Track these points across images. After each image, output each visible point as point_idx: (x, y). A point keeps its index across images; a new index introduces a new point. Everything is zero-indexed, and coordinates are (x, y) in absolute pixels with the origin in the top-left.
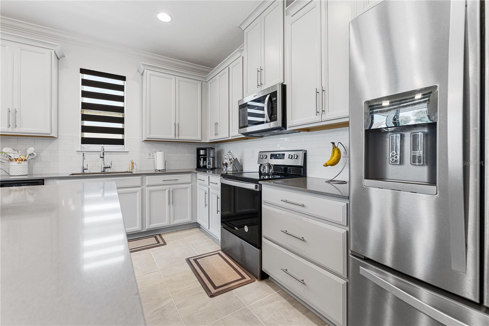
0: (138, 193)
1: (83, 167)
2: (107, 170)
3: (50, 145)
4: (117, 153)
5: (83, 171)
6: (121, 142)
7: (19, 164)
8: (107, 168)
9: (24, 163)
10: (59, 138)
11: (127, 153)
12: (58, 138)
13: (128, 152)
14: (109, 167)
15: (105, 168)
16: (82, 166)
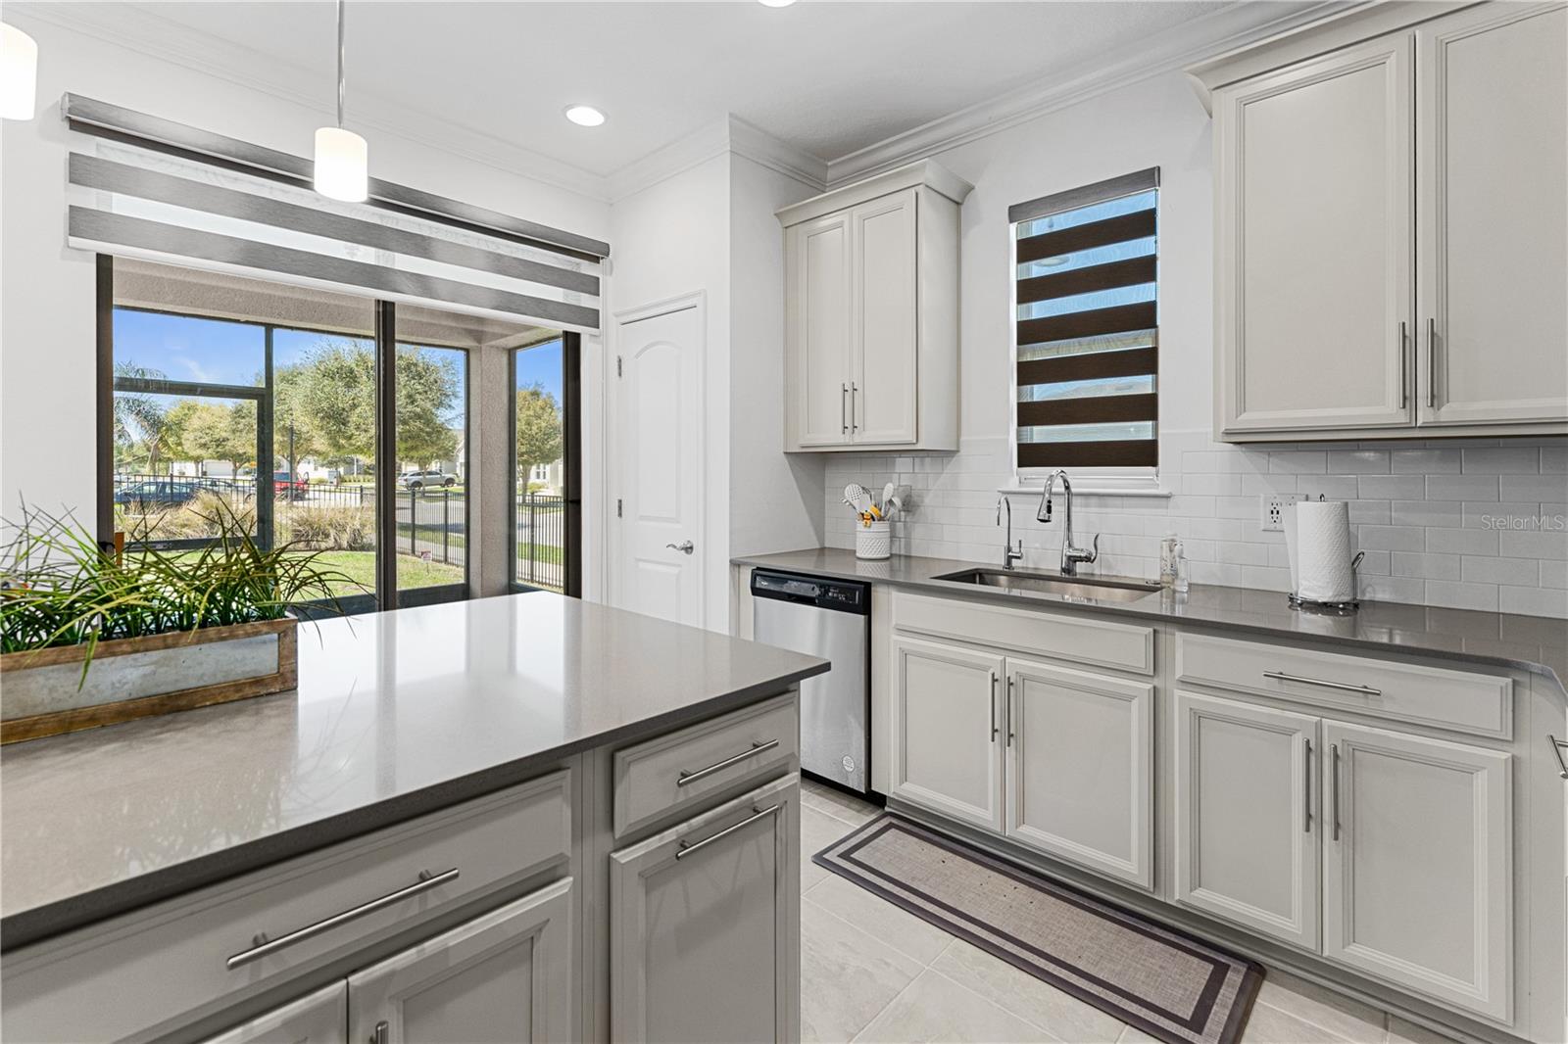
0: (1135, 702)
1: (1009, 550)
2: (1081, 568)
3: (942, 473)
4: (1126, 501)
5: (1009, 562)
6: (1144, 454)
7: (867, 529)
8: (1081, 559)
9: (877, 526)
10: (963, 451)
11: (1163, 502)
12: (958, 451)
13: (1167, 497)
14: (1088, 559)
15: (1073, 560)
16: (1006, 544)
